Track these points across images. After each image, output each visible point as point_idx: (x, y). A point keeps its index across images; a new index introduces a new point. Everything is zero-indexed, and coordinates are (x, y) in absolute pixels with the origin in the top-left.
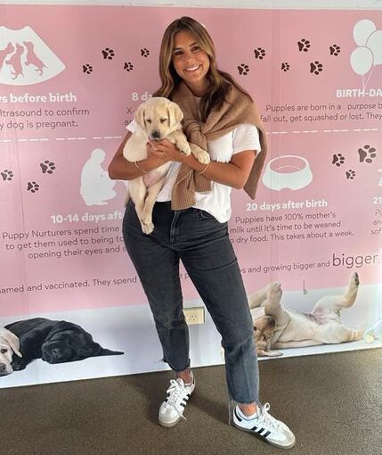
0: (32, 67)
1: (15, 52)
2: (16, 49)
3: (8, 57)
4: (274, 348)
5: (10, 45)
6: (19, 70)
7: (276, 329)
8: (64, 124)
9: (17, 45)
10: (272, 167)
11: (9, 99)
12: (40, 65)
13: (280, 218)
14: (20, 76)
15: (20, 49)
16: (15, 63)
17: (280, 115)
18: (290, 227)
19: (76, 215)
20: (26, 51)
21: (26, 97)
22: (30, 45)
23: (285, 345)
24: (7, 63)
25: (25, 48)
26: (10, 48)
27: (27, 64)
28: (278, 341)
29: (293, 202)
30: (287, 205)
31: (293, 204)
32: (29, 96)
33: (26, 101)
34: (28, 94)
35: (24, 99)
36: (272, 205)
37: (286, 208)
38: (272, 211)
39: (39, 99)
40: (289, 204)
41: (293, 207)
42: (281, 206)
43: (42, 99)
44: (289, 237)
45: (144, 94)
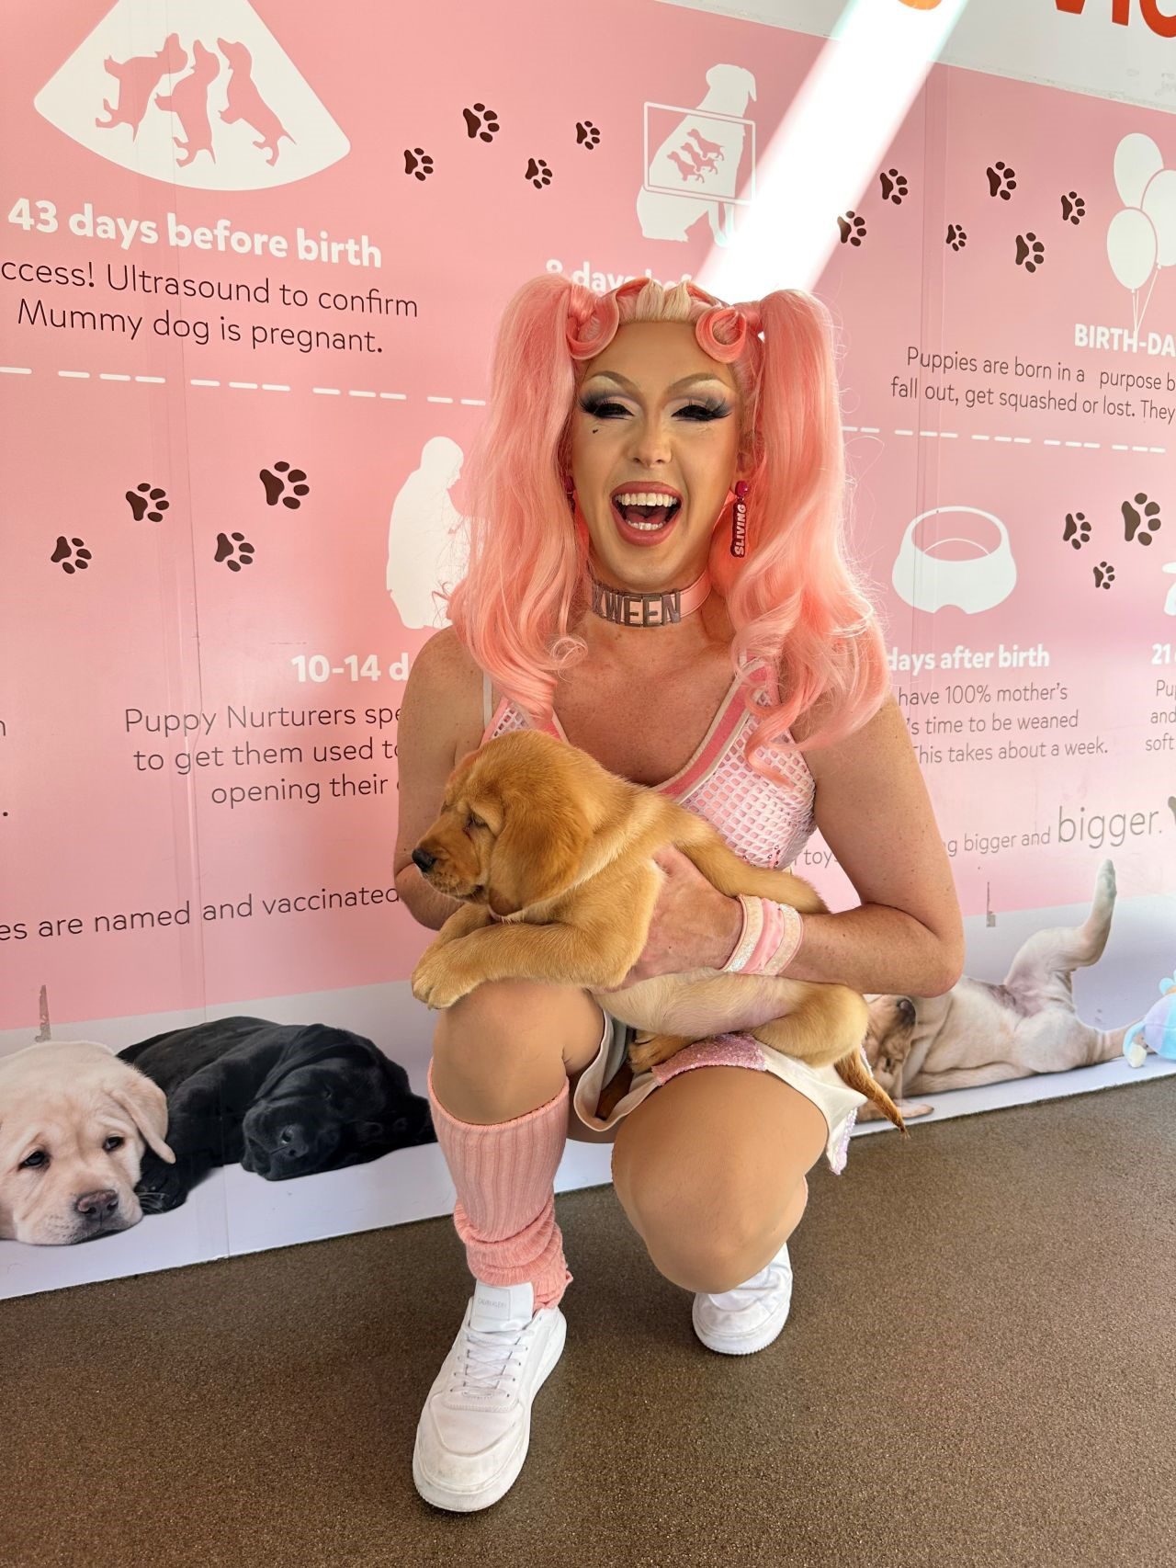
0: (244, 131)
1: (187, 71)
2: (191, 61)
3: (165, 86)
4: (913, 1092)
5: (172, 41)
6: (198, 137)
7: (918, 1032)
8: (340, 341)
9: (198, 47)
10: (921, 541)
11: (162, 230)
12: (270, 129)
13: (934, 697)
14: (202, 154)
15: (207, 66)
16: (188, 104)
17: (941, 379)
18: (957, 726)
19: (372, 659)
20: (225, 74)
21: (221, 232)
22: (239, 56)
23: (939, 1082)
24: (163, 103)
25: (224, 61)
26: (170, 55)
27: (228, 117)
28: (921, 1072)
29: (967, 651)
30: (953, 660)
31: (967, 654)
32: (232, 229)
33: (222, 247)
34: (227, 223)
35: (215, 237)
36: (914, 656)
37: (949, 666)
38: (915, 673)
39: (265, 246)
40: (957, 655)
41: (968, 666)
42: (938, 660)
43: (273, 247)
44: (954, 754)
45: (582, 269)
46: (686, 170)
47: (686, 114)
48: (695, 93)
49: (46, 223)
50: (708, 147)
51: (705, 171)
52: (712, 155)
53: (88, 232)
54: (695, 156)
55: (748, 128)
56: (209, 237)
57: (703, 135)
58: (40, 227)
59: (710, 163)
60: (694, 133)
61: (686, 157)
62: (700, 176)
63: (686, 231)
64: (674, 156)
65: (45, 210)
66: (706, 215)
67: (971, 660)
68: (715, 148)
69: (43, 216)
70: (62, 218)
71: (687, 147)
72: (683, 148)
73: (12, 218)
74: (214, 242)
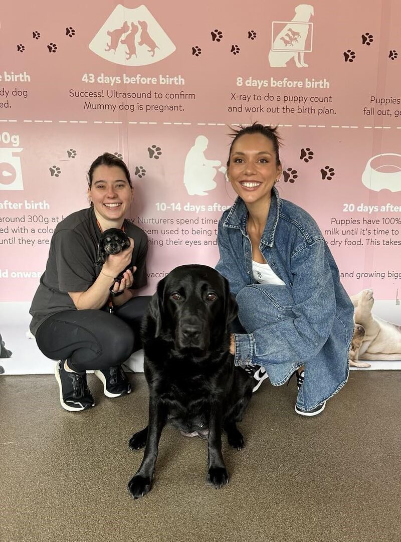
0: (145, 47)
1: (130, 32)
2: (131, 29)
3: (123, 37)
4: (362, 359)
5: (125, 23)
6: (132, 51)
7: (365, 338)
8: (172, 108)
9: (133, 24)
10: (373, 165)
11: (122, 79)
12: (152, 46)
13: (377, 222)
14: (133, 56)
15: (135, 29)
16: (129, 42)
17: (384, 108)
18: (387, 232)
19: (179, 204)
20: (140, 31)
21: (138, 78)
22: (144, 25)
23: (373, 357)
24: (123, 42)
25: (140, 27)
26: (125, 28)
27: (140, 44)
28: (366, 352)
29: (392, 205)
30: (386, 208)
31: (392, 207)
32: (141, 77)
33: (138, 83)
34: (140, 75)
35: (136, 80)
36: (370, 207)
37: (384, 211)
38: (370, 213)
39: (150, 81)
40: (388, 207)
41: (392, 211)
42: (380, 208)
43: (153, 81)
44: (385, 243)
45: (249, 79)
46: (286, 42)
47: (287, 24)
48: (291, 15)
49: (92, 80)
50: (294, 33)
51: (294, 42)
52: (296, 36)
53: (102, 82)
54: (290, 38)
55: (310, 26)
56: (135, 80)
57: (293, 30)
58: (90, 81)
59: (296, 39)
60: (290, 30)
61: (287, 38)
62: (291, 44)
63: (286, 63)
64: (282, 38)
65: (91, 76)
66: (293, 58)
67: (393, 209)
68: (298, 34)
69: (91, 78)
70: (96, 78)
71: (287, 35)
72: (286, 35)
73: (83, 80)
74: (136, 81)
